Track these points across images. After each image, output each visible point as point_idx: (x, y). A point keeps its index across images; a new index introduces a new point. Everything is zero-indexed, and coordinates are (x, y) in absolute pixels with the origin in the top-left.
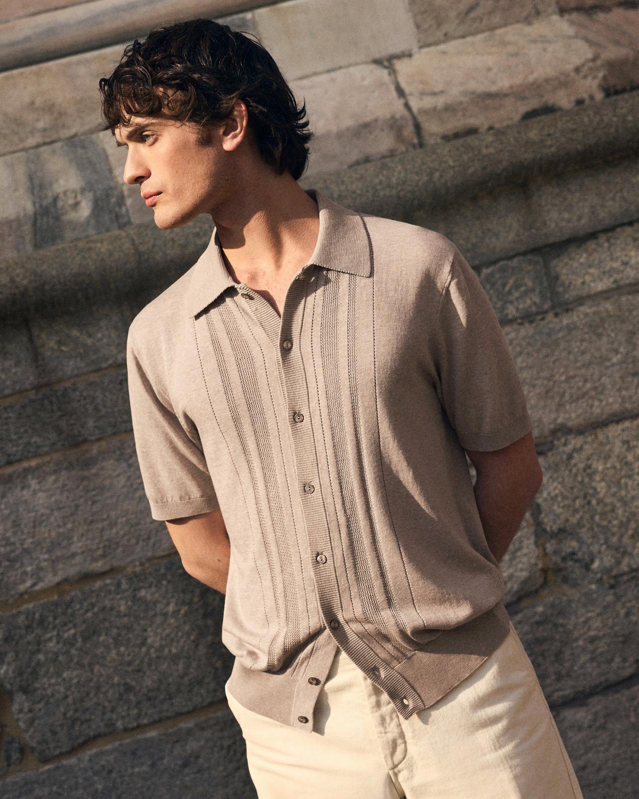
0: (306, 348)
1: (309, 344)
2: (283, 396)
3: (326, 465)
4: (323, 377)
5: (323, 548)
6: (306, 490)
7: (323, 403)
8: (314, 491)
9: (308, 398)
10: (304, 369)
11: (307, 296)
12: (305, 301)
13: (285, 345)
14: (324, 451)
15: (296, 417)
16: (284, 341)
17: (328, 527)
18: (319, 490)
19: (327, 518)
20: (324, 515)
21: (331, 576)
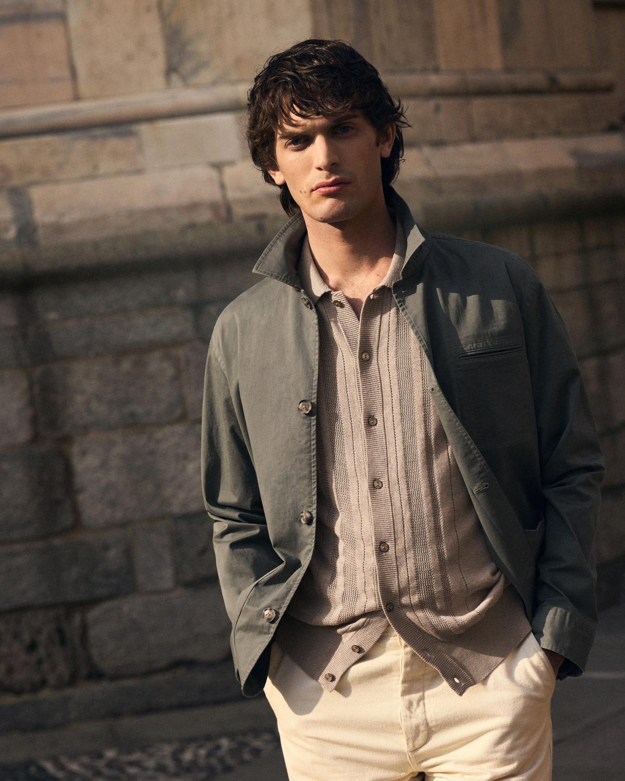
0: (383, 361)
1: (385, 356)
2: (359, 401)
3: (396, 465)
4: (398, 387)
5: (386, 538)
6: (375, 486)
7: (397, 410)
8: (382, 487)
9: (383, 405)
10: (380, 379)
11: (382, 314)
12: (381, 318)
13: (364, 356)
14: (395, 452)
15: (370, 421)
16: (363, 353)
17: (393, 519)
18: (387, 486)
19: (392, 511)
20: (391, 508)
21: (392, 564)
